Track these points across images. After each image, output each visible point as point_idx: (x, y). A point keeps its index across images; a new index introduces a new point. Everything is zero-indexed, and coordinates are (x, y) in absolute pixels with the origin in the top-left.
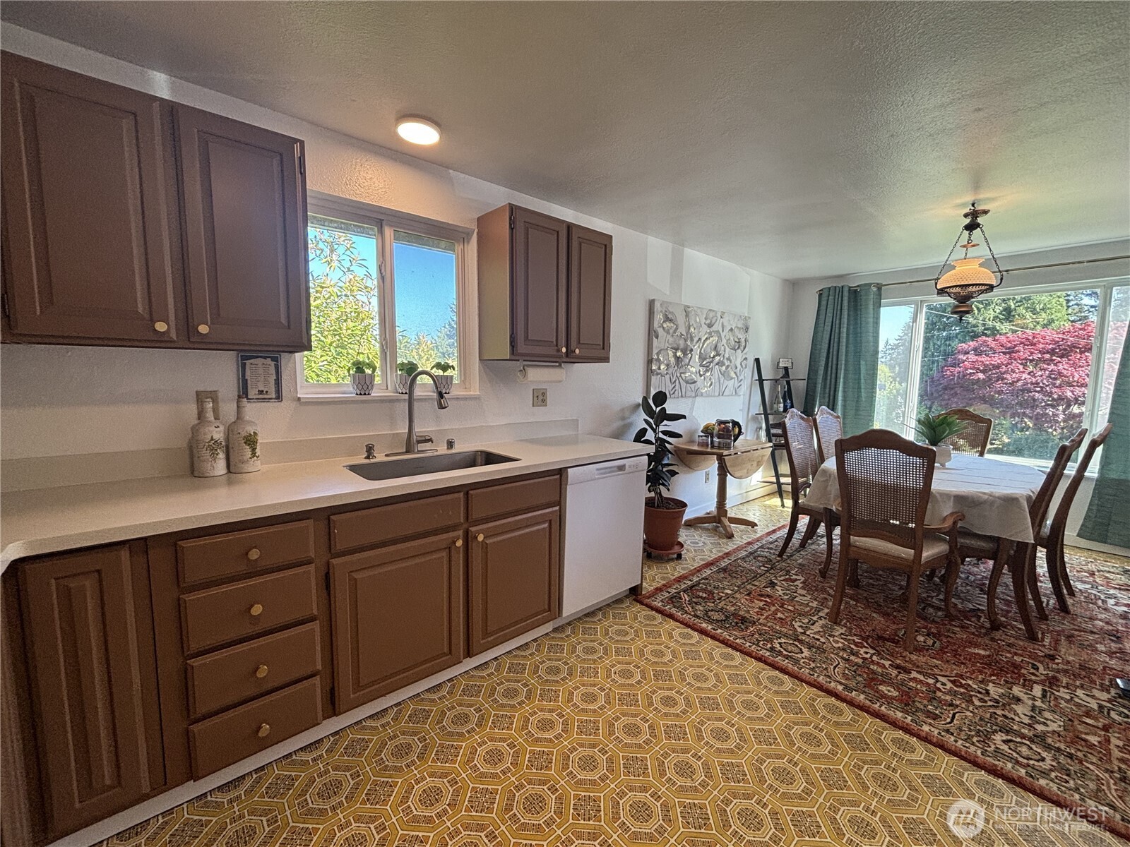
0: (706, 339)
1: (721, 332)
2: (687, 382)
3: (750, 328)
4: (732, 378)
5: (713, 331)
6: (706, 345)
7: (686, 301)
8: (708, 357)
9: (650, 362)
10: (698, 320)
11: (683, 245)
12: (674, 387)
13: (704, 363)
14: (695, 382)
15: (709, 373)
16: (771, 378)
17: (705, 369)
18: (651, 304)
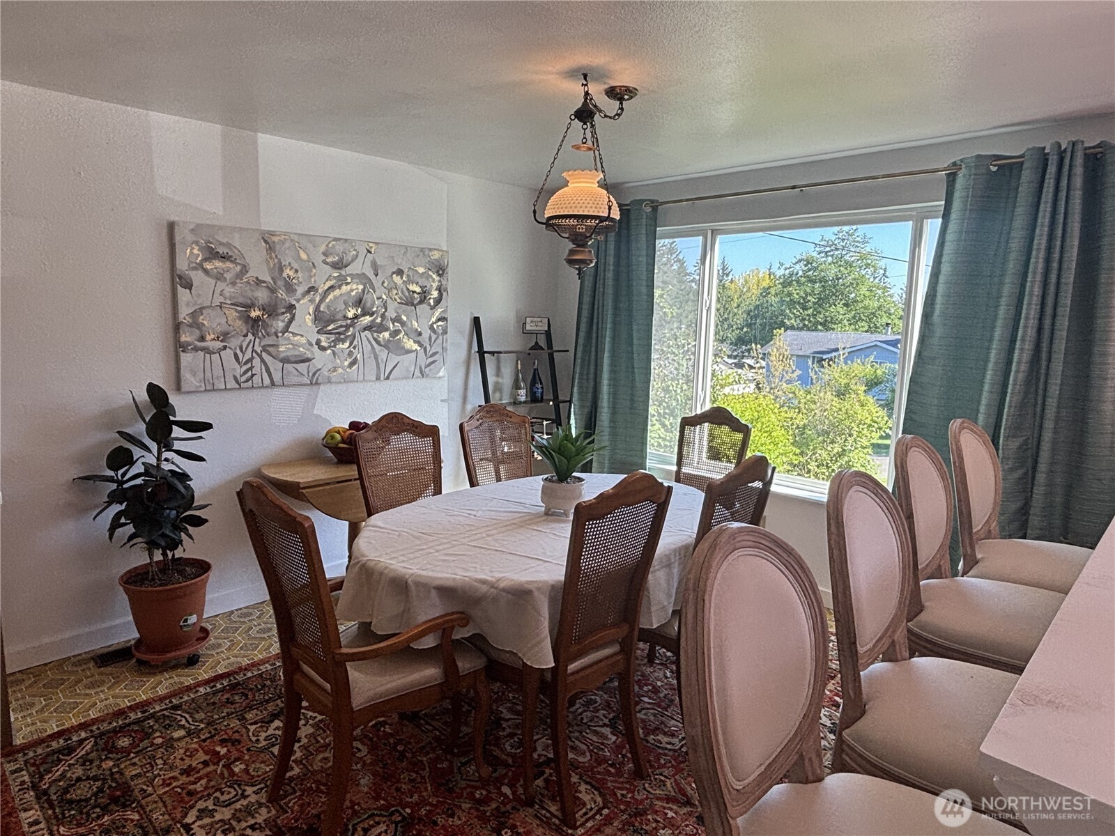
0: (332, 288)
1: (372, 277)
2: (285, 360)
3: (449, 270)
4: (410, 351)
5: (348, 275)
6: (331, 297)
7: (268, 223)
8: (339, 316)
9: (177, 327)
10: (304, 256)
11: (256, 131)
12: (251, 369)
13: (329, 328)
14: (308, 360)
15: (347, 344)
16: (513, 349)
17: (333, 338)
18: (171, 227)
